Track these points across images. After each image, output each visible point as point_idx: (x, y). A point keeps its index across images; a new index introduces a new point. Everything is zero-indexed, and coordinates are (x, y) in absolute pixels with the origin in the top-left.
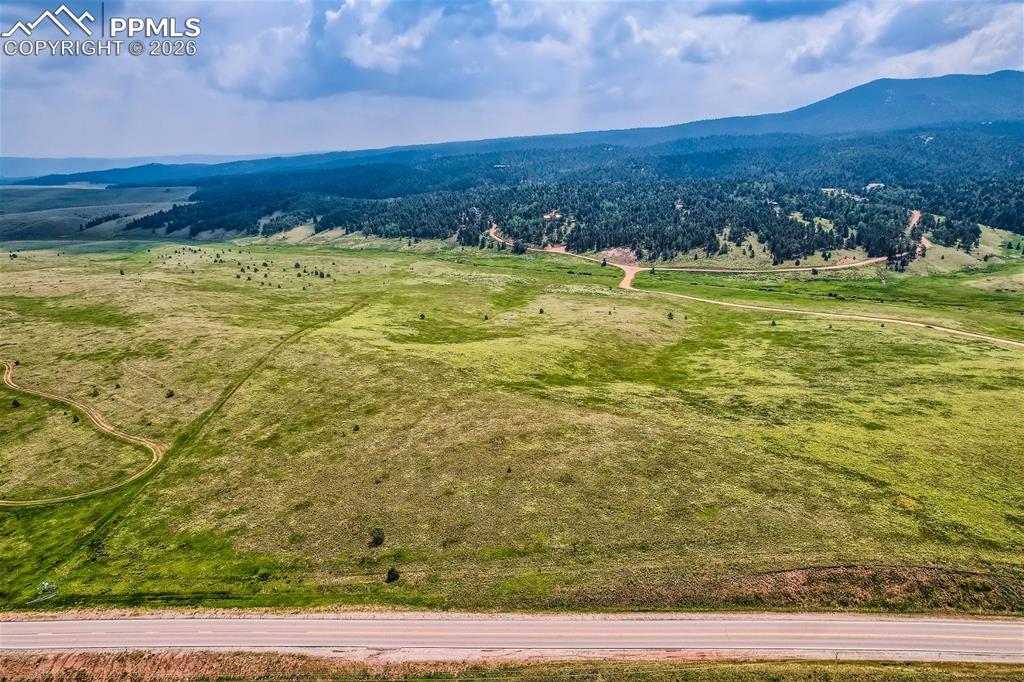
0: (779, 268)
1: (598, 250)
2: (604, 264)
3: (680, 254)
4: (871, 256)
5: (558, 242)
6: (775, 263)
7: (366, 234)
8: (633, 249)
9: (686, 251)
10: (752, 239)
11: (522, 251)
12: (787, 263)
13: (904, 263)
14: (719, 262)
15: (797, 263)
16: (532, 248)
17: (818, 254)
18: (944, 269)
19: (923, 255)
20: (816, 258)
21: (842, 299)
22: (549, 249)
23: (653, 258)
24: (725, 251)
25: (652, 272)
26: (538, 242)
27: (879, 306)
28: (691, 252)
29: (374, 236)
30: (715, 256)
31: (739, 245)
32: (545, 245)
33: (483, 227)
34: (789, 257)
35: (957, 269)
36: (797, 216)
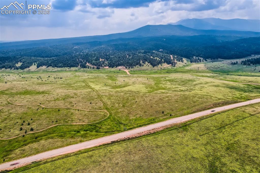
0: (154, 68)
1: (116, 67)
2: (120, 70)
3: (134, 67)
4: (168, 64)
5: (106, 66)
6: (153, 67)
7: (53, 67)
8: (124, 66)
9: (135, 66)
10: (147, 63)
11: (99, 69)
12: (155, 67)
13: (175, 65)
14: (142, 68)
15: (157, 67)
16: (101, 68)
17: (160, 65)
18: (181, 66)
19: (177, 64)
20: (160, 66)
21: (169, 73)
22: (105, 68)
23: (129, 68)
24: (143, 65)
25: (131, 71)
26: (102, 66)
27: (175, 74)
28: (136, 66)
29: (56, 67)
30: (141, 67)
31: (145, 64)
32: (104, 67)
33: (86, 63)
34: (155, 66)
35: (182, 66)
36: (151, 57)
